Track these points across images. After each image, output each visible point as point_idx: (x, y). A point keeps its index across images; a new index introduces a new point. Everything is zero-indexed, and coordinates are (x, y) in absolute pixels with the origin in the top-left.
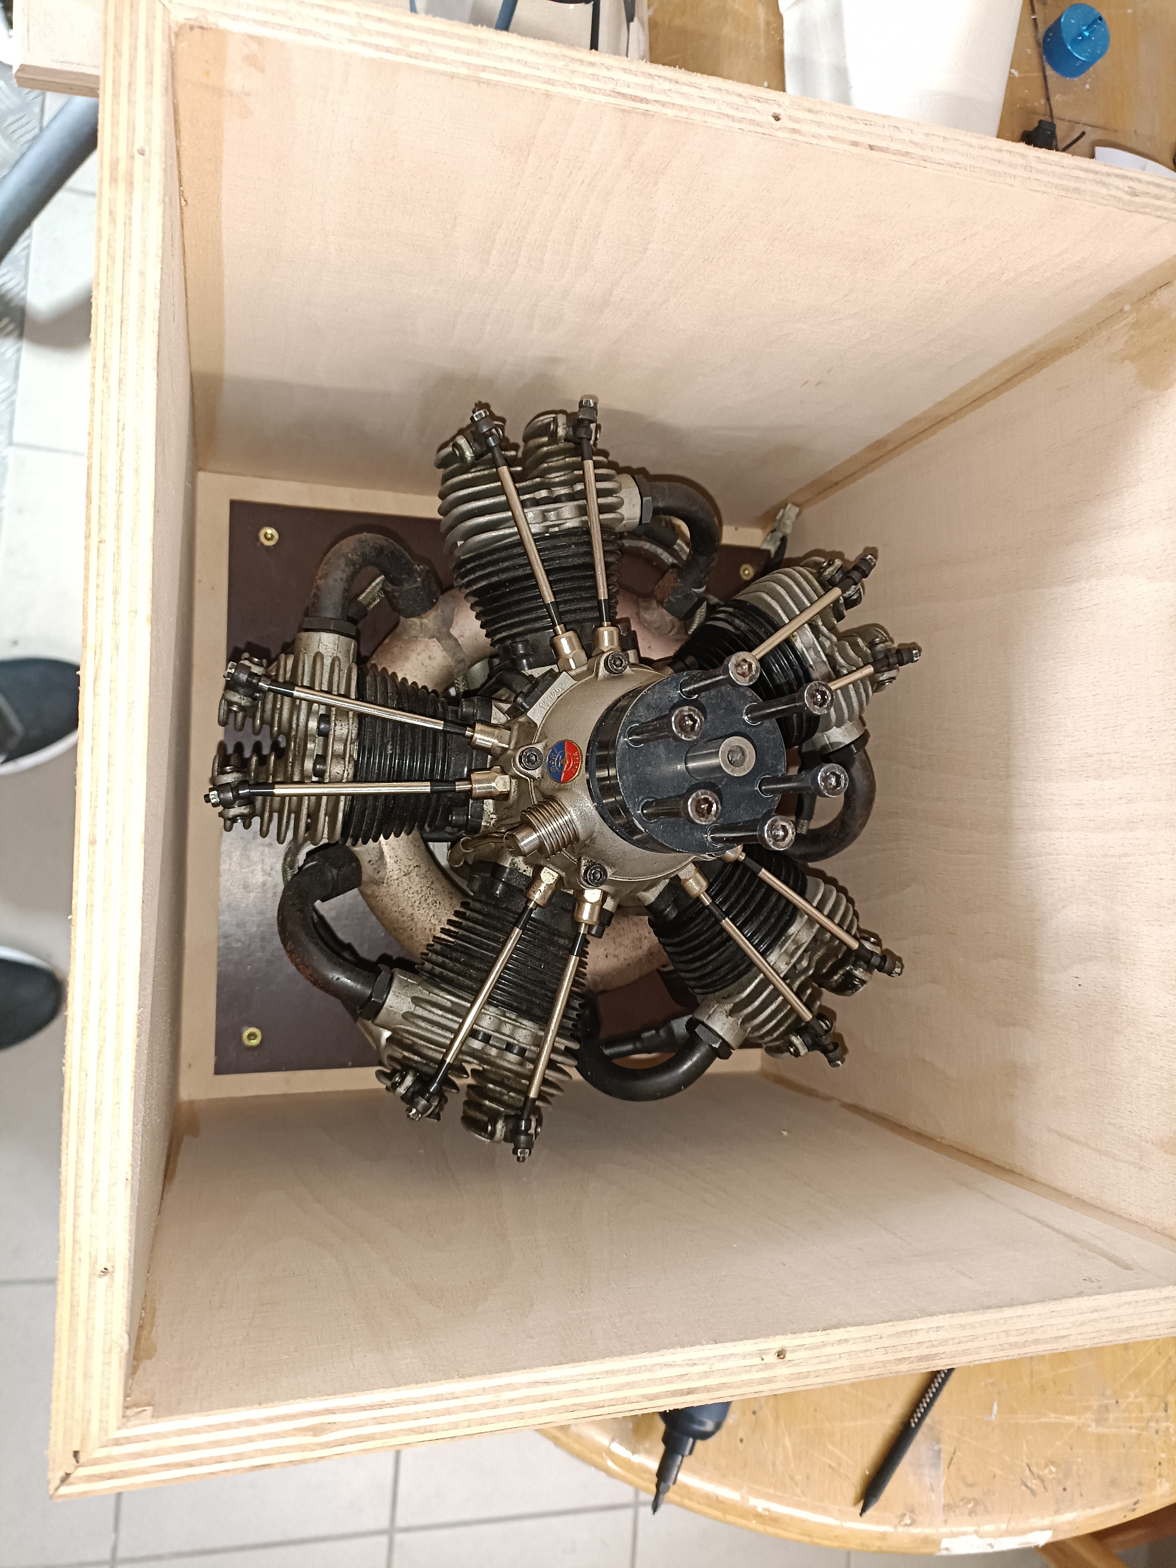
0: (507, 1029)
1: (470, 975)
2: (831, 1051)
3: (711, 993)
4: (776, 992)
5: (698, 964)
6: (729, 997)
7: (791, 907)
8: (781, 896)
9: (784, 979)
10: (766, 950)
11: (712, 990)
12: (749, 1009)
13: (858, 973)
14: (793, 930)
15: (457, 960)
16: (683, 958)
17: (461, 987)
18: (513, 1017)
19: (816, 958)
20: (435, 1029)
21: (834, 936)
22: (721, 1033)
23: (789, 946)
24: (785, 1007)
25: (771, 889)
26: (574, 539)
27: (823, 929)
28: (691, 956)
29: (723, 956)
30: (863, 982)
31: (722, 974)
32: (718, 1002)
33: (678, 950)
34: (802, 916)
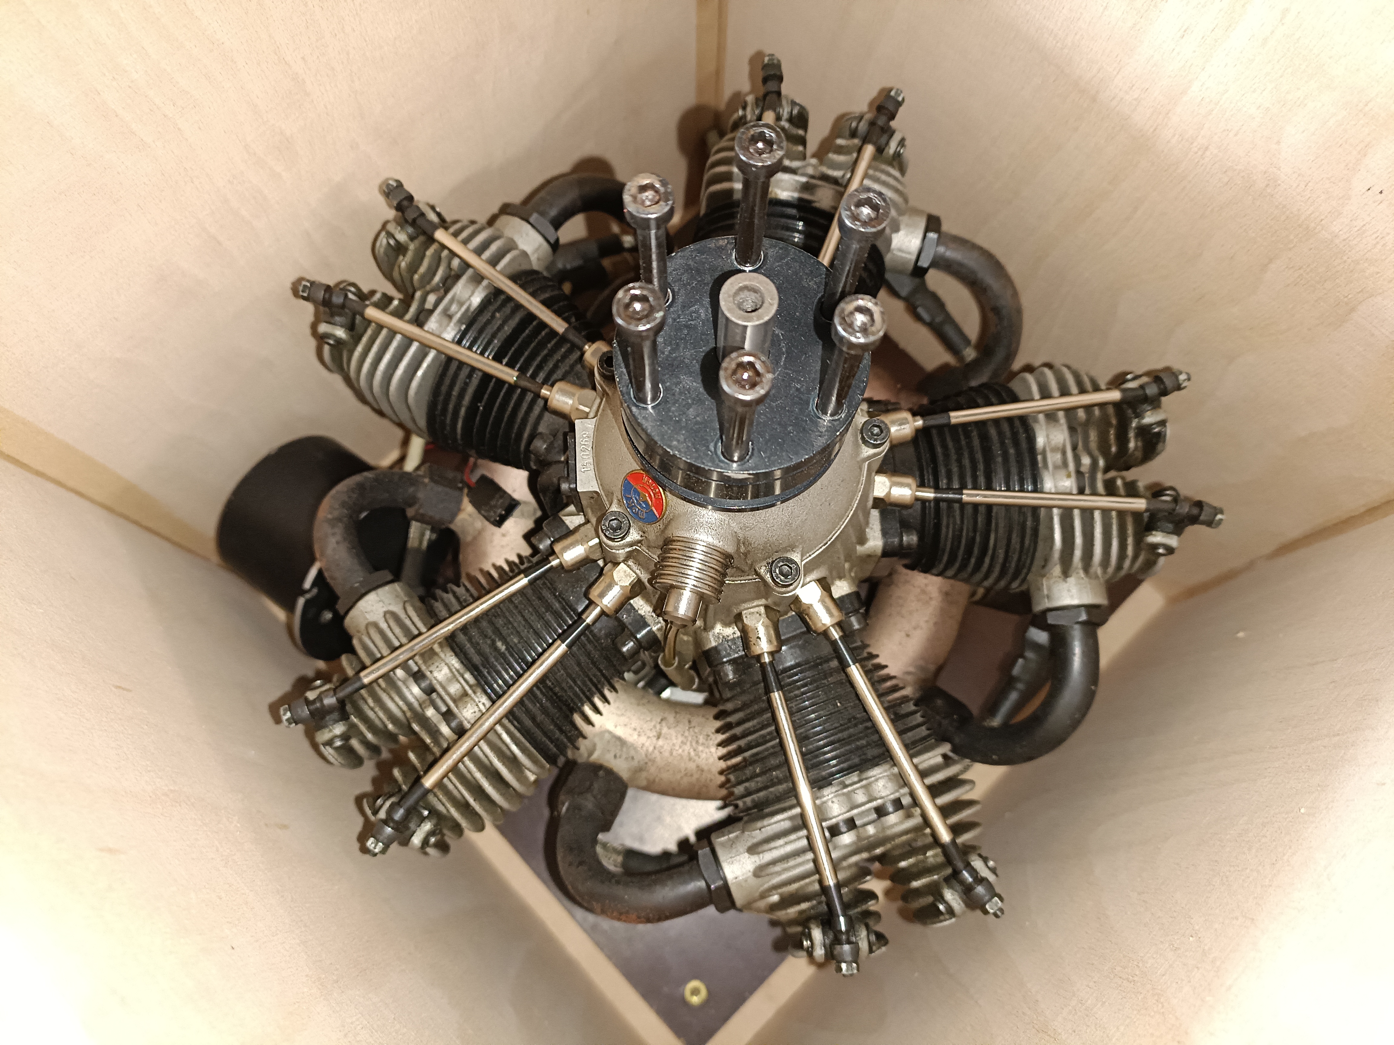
0: (860, 797)
1: (777, 778)
2: (1200, 515)
3: (1027, 574)
4: (1087, 513)
5: (987, 560)
6: (1046, 561)
7: (1017, 423)
8: (996, 422)
9: (1081, 491)
10: (1035, 483)
11: (1025, 571)
12: (1078, 553)
13: (1149, 418)
14: (1041, 441)
15: (754, 776)
16: (970, 569)
17: (779, 799)
18: (856, 779)
19: (1093, 445)
20: (792, 863)
21: (1088, 408)
22: (1075, 602)
23: (1053, 458)
24: (1110, 518)
25: (981, 425)
26: (492, 308)
27: (1070, 411)
28: (973, 561)
29: (1001, 531)
30: (1163, 423)
31: (1018, 547)
32: (1044, 576)
33: (957, 565)
34: (1036, 421)
